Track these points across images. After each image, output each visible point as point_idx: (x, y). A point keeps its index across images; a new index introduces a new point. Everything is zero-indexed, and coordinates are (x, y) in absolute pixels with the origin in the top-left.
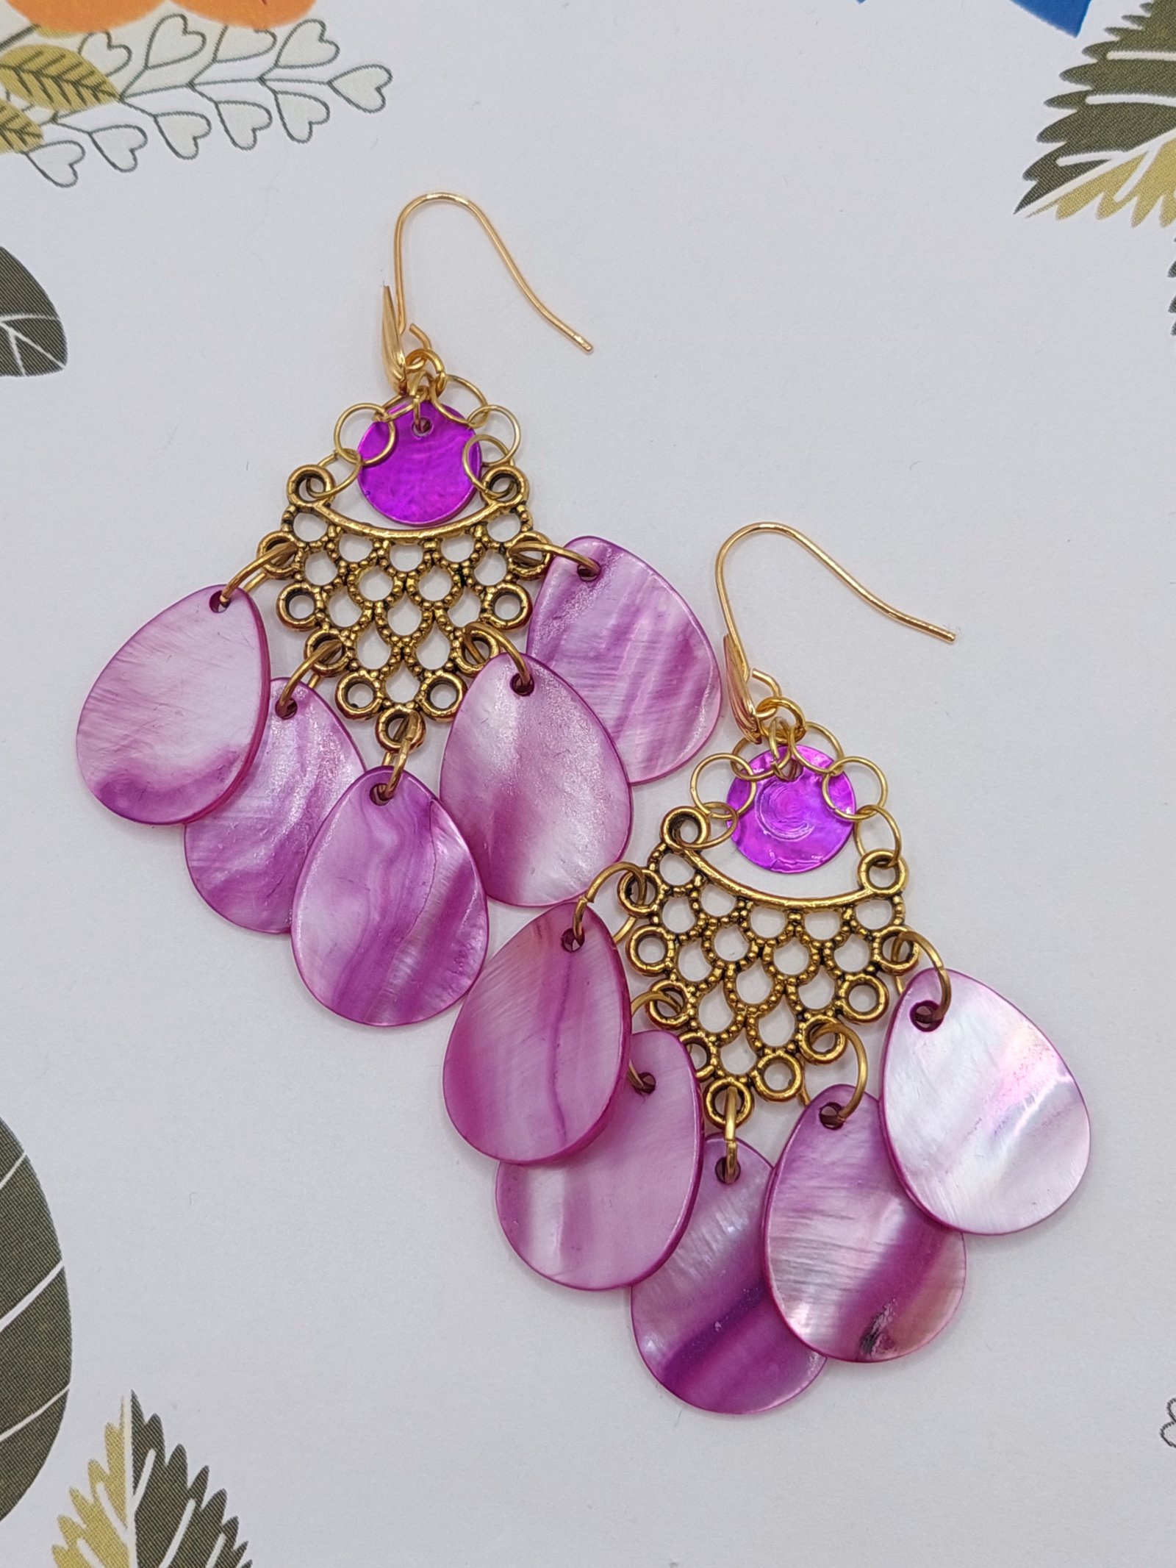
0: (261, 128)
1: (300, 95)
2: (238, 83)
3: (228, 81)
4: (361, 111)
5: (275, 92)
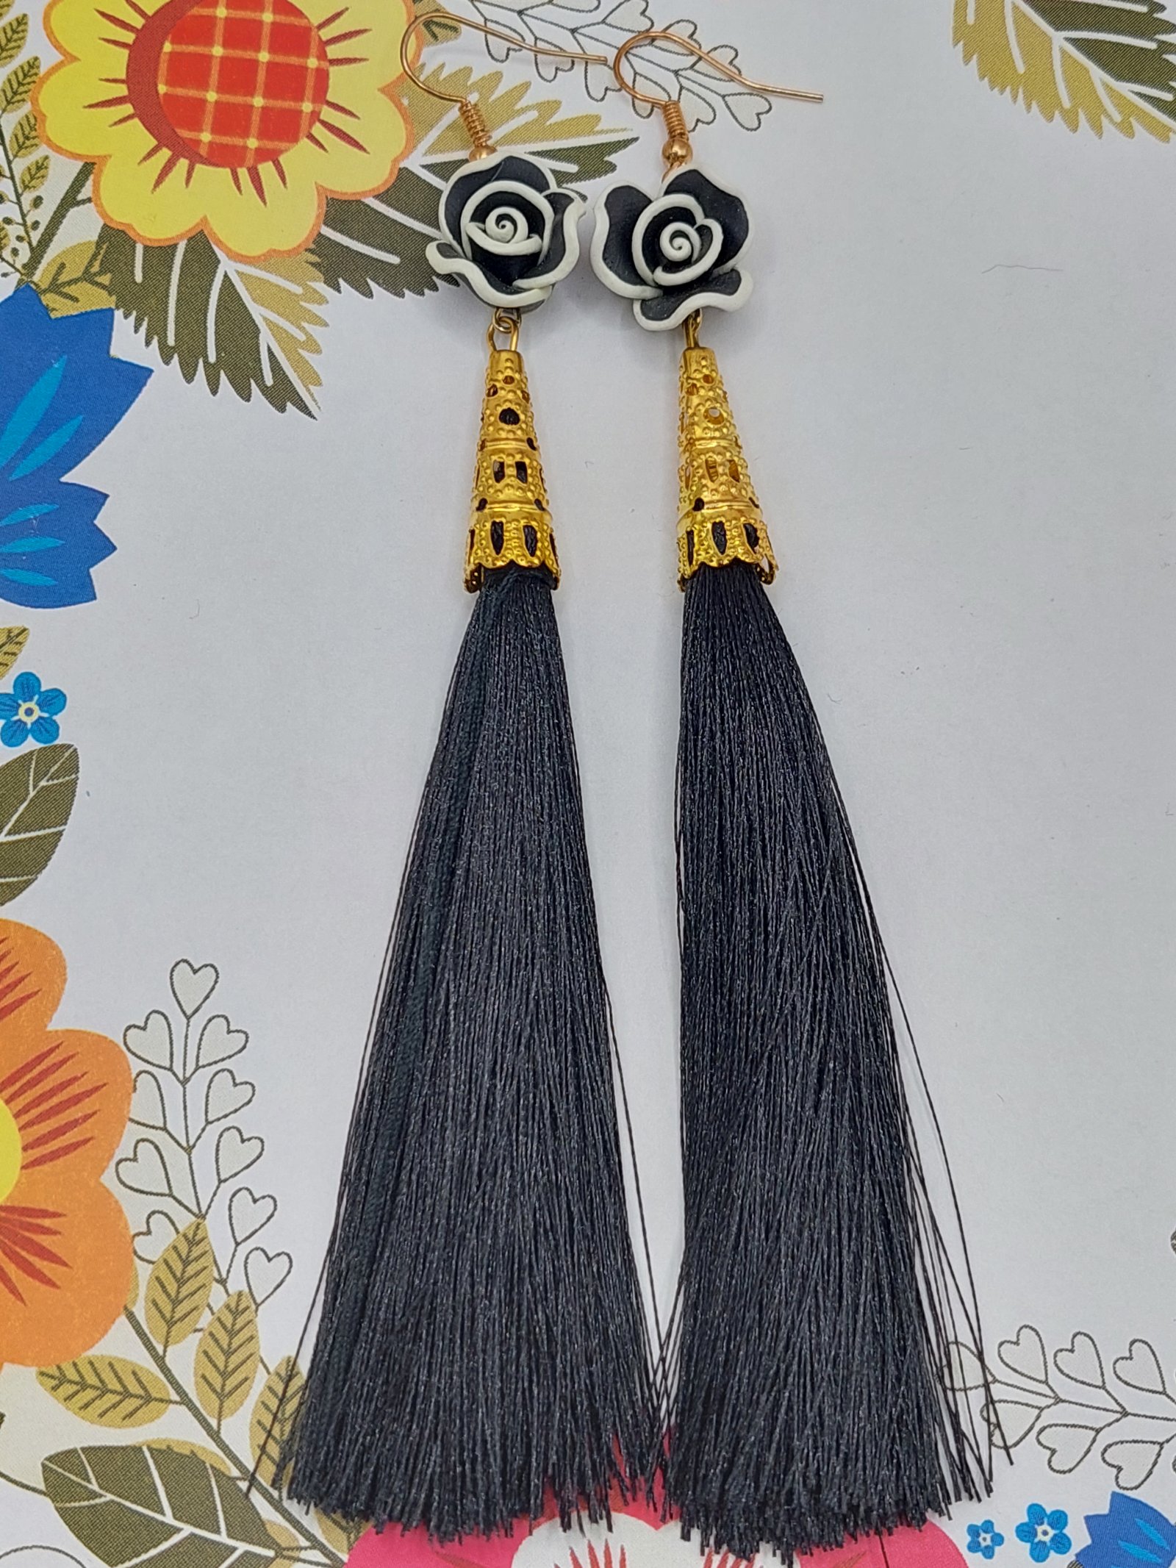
0: (234, 1079)
1: (200, 1045)
2: (188, 1104)
4: (217, 986)
5: (198, 1068)
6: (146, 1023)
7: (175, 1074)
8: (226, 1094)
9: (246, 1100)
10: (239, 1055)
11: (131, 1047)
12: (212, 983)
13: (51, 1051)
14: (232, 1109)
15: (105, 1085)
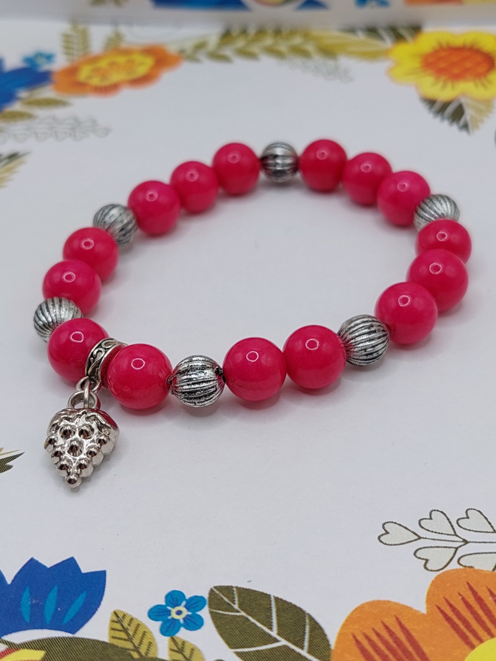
0: (464, 518)
1: (439, 533)
2: (481, 541)
3: (488, 542)
4: (398, 523)
5: (457, 536)
6: (423, 559)
7: (460, 546)
8: (476, 522)
9: (479, 513)
10: (447, 514)
11: (441, 568)
12: (396, 525)
13: (442, 612)
14: (485, 520)
15: (468, 584)
